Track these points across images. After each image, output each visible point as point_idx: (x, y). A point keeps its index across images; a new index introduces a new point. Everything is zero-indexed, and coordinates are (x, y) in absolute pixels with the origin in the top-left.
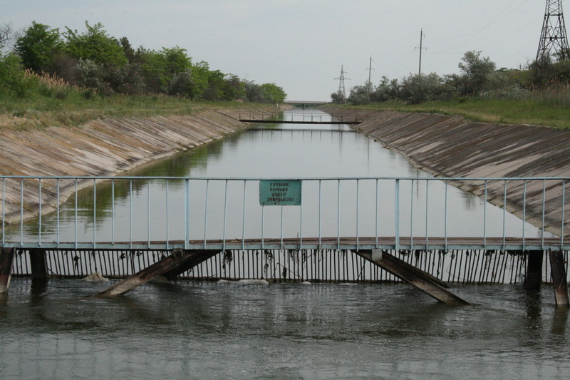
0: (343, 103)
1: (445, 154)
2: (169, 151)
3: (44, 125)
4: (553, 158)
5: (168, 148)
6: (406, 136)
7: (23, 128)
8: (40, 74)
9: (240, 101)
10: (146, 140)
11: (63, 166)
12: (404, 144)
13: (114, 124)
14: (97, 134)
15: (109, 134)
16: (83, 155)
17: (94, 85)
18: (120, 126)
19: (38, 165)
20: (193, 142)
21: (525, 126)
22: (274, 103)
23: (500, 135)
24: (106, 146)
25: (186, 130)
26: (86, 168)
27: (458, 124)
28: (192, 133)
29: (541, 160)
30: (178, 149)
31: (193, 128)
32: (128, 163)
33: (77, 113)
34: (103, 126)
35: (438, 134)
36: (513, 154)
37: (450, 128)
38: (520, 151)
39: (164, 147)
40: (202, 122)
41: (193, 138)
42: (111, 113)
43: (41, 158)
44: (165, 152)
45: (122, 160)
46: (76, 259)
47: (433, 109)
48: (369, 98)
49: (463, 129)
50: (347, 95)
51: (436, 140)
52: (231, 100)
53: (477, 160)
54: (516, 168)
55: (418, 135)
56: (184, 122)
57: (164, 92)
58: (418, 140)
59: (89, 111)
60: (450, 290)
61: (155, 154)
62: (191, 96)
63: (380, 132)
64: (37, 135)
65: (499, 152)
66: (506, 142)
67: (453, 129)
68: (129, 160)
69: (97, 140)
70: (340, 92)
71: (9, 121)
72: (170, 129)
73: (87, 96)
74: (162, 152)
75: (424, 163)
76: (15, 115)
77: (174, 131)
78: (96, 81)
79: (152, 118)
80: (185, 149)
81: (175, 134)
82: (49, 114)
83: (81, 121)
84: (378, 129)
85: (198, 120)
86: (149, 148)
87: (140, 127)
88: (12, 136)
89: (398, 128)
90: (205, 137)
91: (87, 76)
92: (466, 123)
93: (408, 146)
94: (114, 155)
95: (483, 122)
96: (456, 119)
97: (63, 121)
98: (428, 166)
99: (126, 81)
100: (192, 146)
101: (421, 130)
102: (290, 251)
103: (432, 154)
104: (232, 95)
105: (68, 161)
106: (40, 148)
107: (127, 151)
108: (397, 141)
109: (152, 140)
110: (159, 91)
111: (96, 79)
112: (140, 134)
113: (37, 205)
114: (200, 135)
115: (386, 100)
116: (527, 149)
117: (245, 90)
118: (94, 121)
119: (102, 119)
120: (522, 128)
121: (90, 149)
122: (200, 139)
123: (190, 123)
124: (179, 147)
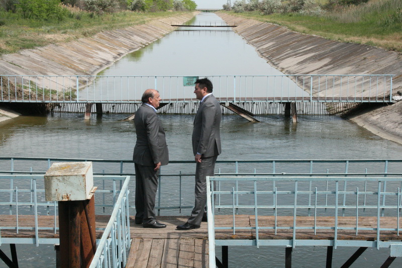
0: (230, 10)
1: (274, 50)
2: (137, 48)
3: (77, 38)
4: (320, 55)
5: (136, 46)
6: (258, 37)
7: (68, 40)
8: (67, 6)
9: (171, 11)
10: (125, 43)
11: (90, 60)
12: (256, 42)
13: (109, 34)
14: (102, 41)
15: (107, 40)
16: (97, 53)
17: (93, 9)
18: (111, 35)
19: (80, 60)
20: (148, 41)
21: (312, 36)
22: (190, 10)
23: (300, 41)
24: (106, 47)
25: (143, 34)
26: (101, 61)
27: (284, 32)
28: (147, 36)
29: (314, 56)
30: (141, 47)
31: (147, 33)
32: (118, 56)
33: (90, 29)
34: (103, 36)
35: (274, 37)
36: (303, 52)
37: (280, 33)
38: (306, 51)
39: (134, 46)
40: (151, 28)
41: (148, 40)
42: (106, 28)
43: (80, 57)
44: (135, 49)
45: (115, 55)
46: (113, 106)
47: (274, 21)
48: (243, 9)
49: (286, 35)
50: (232, 5)
51: (272, 41)
52: (165, 11)
53: (287, 54)
54: (302, 60)
55: (264, 37)
56: (142, 30)
57: (129, 9)
58: (264, 40)
59: (95, 27)
60: (254, 117)
61: (130, 50)
62: (144, 10)
63: (246, 33)
64: (75, 43)
65: (297, 51)
66: (303, 45)
67: (281, 34)
68: (119, 55)
69: (102, 44)
70: (228, 4)
71: (62, 37)
72: (136, 35)
73: (91, 16)
74: (133, 49)
75: (264, 54)
76: (62, 33)
77: (138, 35)
78: (94, 7)
79: (127, 29)
80: (144, 46)
81: (139, 38)
82: (77, 31)
83: (93, 34)
84: (245, 31)
85: (149, 27)
86: (127, 47)
87: (121, 36)
88: (65, 45)
89: (255, 31)
90: (153, 38)
91: (90, 5)
92: (289, 31)
93: (258, 43)
94: (111, 53)
95: (296, 31)
96: (284, 28)
97: (85, 34)
98: (265, 56)
99: (109, 5)
100: (147, 44)
101: (266, 34)
102: (195, 103)
103: (268, 49)
104: (166, 8)
105: (92, 57)
106: (79, 51)
107: (117, 49)
108: (253, 40)
109: (127, 42)
110: (126, 9)
111: (95, 6)
112: (122, 39)
113: (86, 81)
114: (151, 37)
115: (253, 10)
116: (310, 50)
117: (173, 4)
118: (98, 33)
119: (102, 32)
120: (312, 37)
121: (100, 50)
122: (151, 39)
123: (145, 30)
124: (141, 45)
